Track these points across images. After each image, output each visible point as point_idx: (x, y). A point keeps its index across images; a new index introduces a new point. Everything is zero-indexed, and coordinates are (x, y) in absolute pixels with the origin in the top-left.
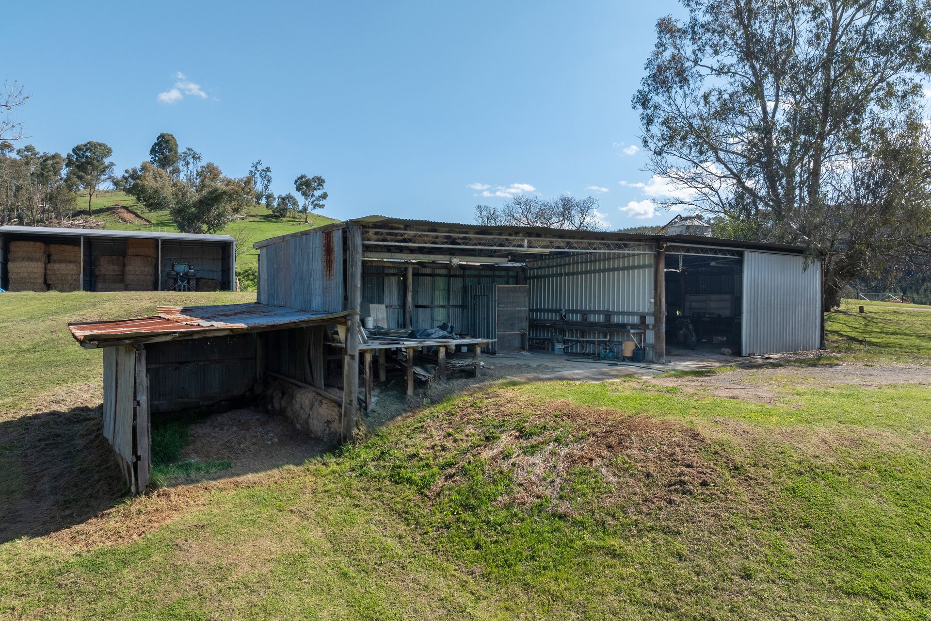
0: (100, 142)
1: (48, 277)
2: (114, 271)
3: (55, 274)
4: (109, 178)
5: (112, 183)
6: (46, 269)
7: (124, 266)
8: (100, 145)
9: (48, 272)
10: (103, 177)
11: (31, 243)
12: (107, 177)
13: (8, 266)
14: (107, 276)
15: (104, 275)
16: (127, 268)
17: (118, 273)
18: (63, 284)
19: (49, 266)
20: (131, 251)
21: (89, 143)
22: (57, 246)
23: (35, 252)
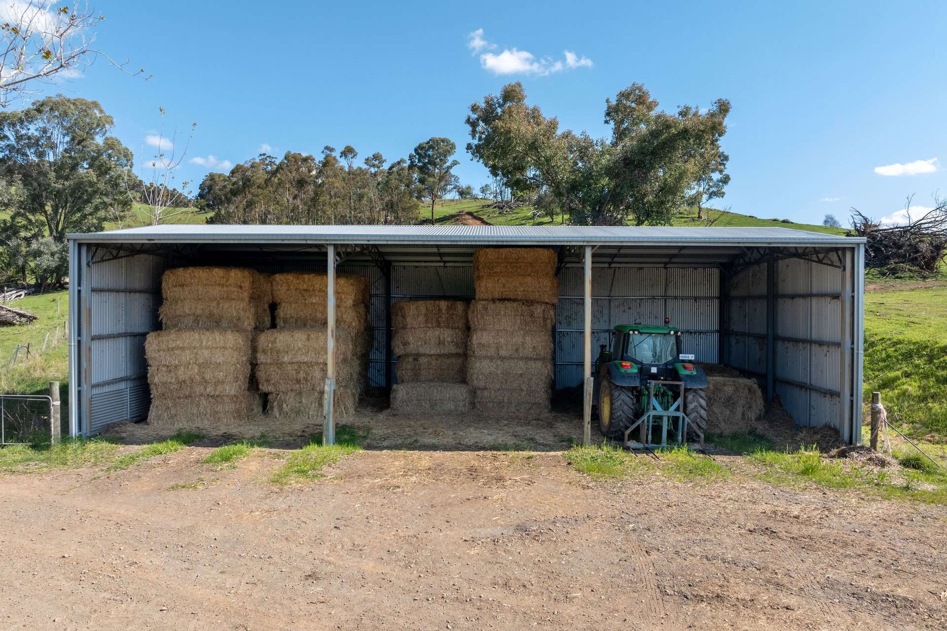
0: (442, 137)
1: (261, 374)
2: (440, 343)
3: (280, 365)
4: (455, 188)
5: (457, 193)
6: (254, 350)
7: (468, 329)
8: (443, 141)
9: (261, 358)
10: (449, 187)
11: (218, 273)
12: (453, 186)
13: (147, 345)
14: (423, 360)
15: (417, 357)
16: (476, 339)
17: (453, 349)
18: (300, 394)
19: (264, 339)
20: (486, 287)
21: (430, 140)
22: (290, 277)
23: (229, 299)
